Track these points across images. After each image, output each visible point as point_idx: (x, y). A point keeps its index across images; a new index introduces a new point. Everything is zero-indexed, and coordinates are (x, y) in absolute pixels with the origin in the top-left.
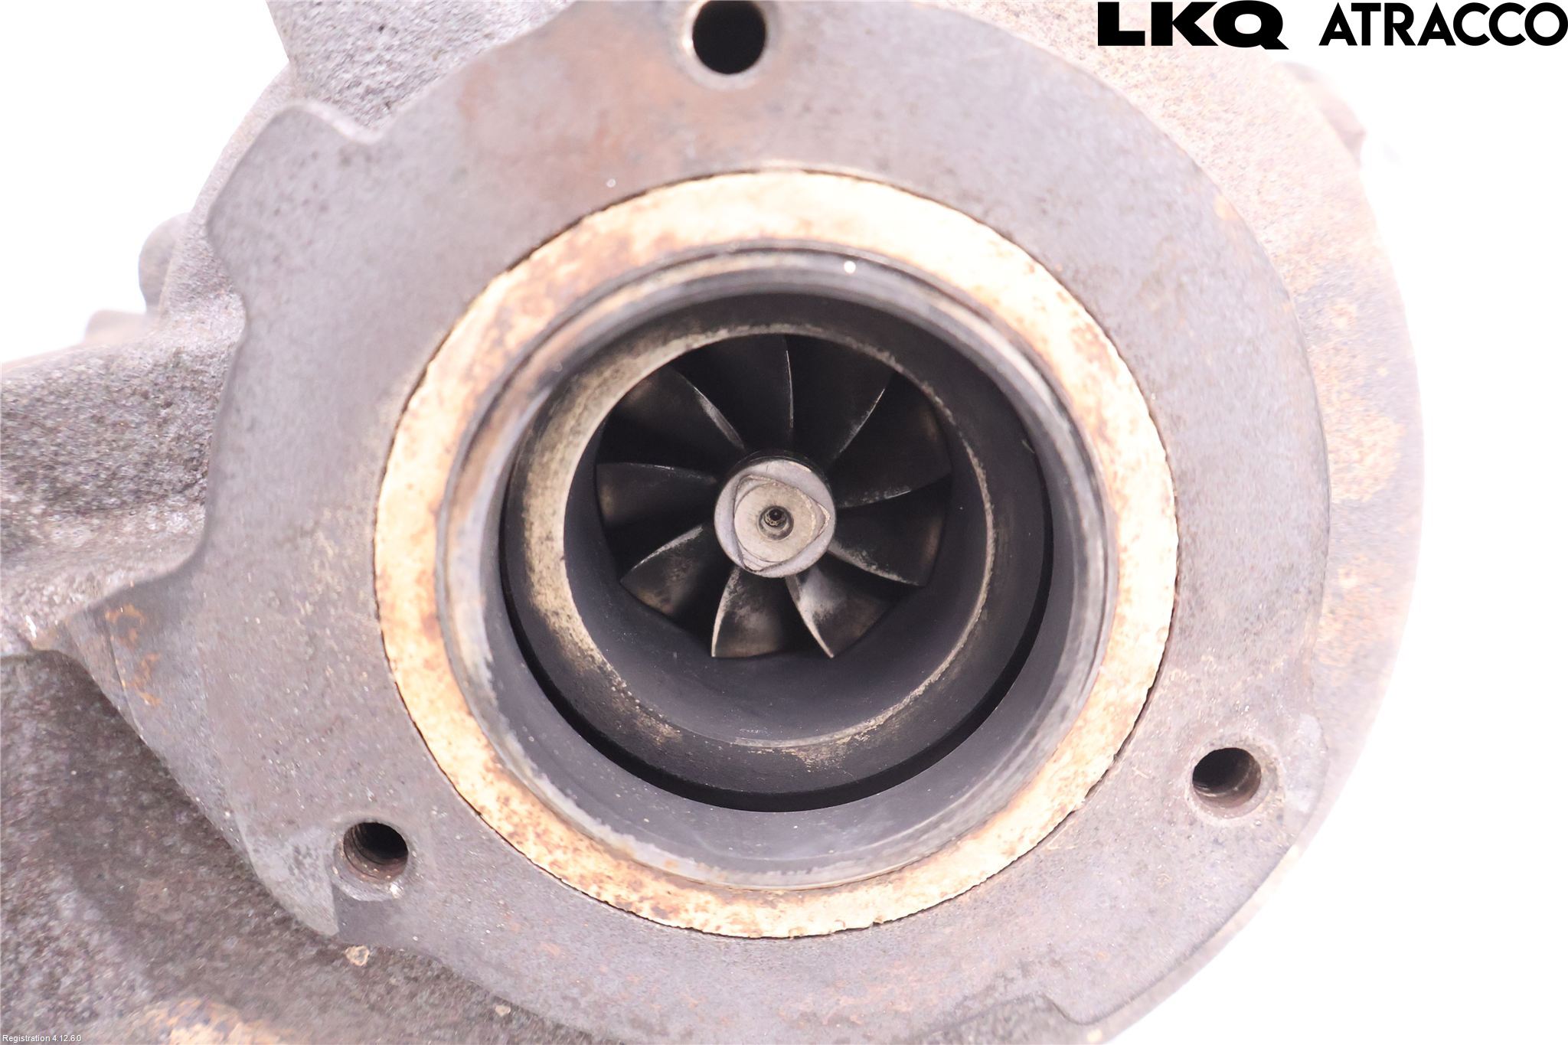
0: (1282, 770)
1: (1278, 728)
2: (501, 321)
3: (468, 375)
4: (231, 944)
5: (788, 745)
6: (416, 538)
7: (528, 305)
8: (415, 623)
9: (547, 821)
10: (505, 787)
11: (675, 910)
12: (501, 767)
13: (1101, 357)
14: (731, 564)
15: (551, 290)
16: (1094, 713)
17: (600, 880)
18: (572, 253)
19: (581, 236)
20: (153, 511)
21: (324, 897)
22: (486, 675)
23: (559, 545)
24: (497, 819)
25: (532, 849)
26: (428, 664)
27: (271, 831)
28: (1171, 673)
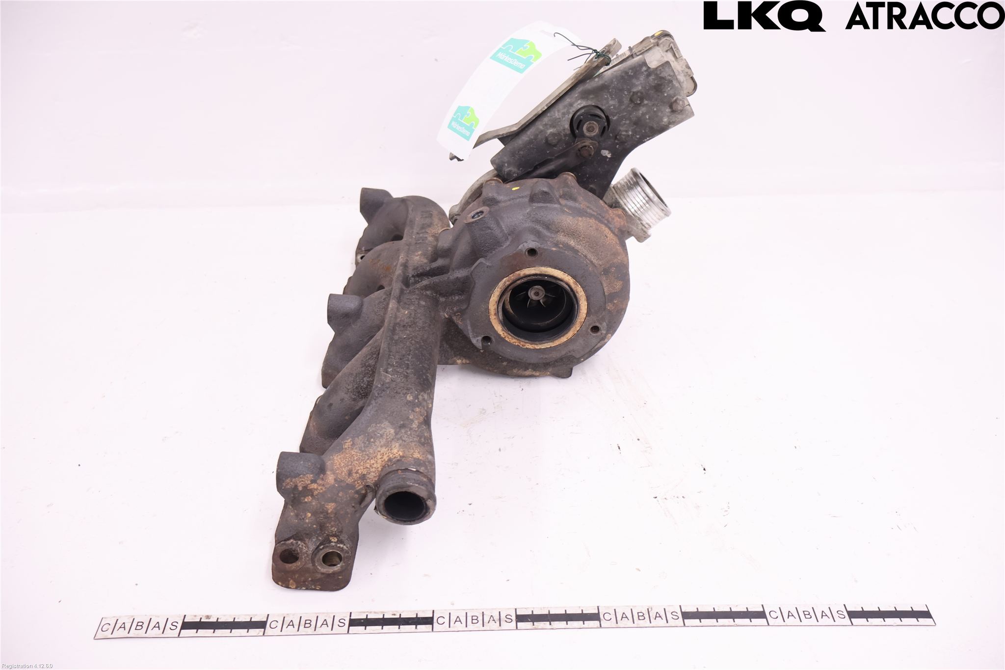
0: (602, 328)
1: (601, 324)
2: (505, 283)
3: (501, 288)
4: (465, 350)
5: (539, 324)
6: (494, 305)
7: (508, 281)
8: (493, 314)
9: (509, 336)
10: (504, 332)
11: (525, 346)
12: (503, 330)
13: (577, 284)
14: (529, 298)
15: (511, 279)
16: (578, 323)
17: (515, 342)
18: (513, 276)
19: (515, 274)
20: (453, 296)
21: (481, 345)
22: (502, 320)
23: (508, 301)
24: (502, 336)
25: (507, 339)
26: (495, 319)
27: (474, 337)
28: (587, 318)
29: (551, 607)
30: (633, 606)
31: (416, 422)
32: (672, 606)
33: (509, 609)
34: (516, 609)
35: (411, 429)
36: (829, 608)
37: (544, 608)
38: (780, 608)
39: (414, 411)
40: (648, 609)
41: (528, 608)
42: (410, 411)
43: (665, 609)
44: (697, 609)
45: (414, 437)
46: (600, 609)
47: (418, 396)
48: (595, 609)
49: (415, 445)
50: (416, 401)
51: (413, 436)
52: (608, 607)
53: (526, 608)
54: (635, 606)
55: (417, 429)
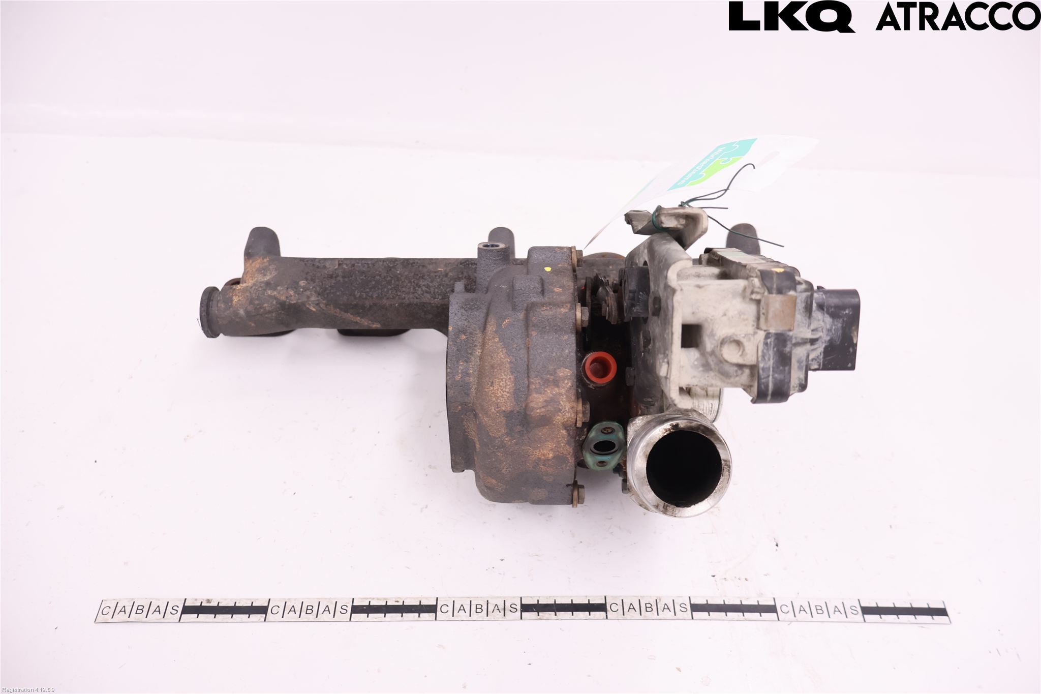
29: (557, 597)
30: (641, 596)
31: (275, 293)
32: (681, 597)
33: (514, 597)
34: (521, 598)
35: (265, 290)
36: (841, 602)
37: (550, 597)
38: (792, 602)
39: (287, 289)
40: (656, 600)
41: (534, 597)
42: (286, 286)
43: (673, 600)
44: (707, 601)
45: (255, 294)
46: (607, 599)
47: (308, 290)
48: (602, 599)
49: (247, 296)
50: (301, 290)
51: (257, 293)
52: (616, 598)
53: (531, 597)
54: (644, 596)
55: (266, 295)
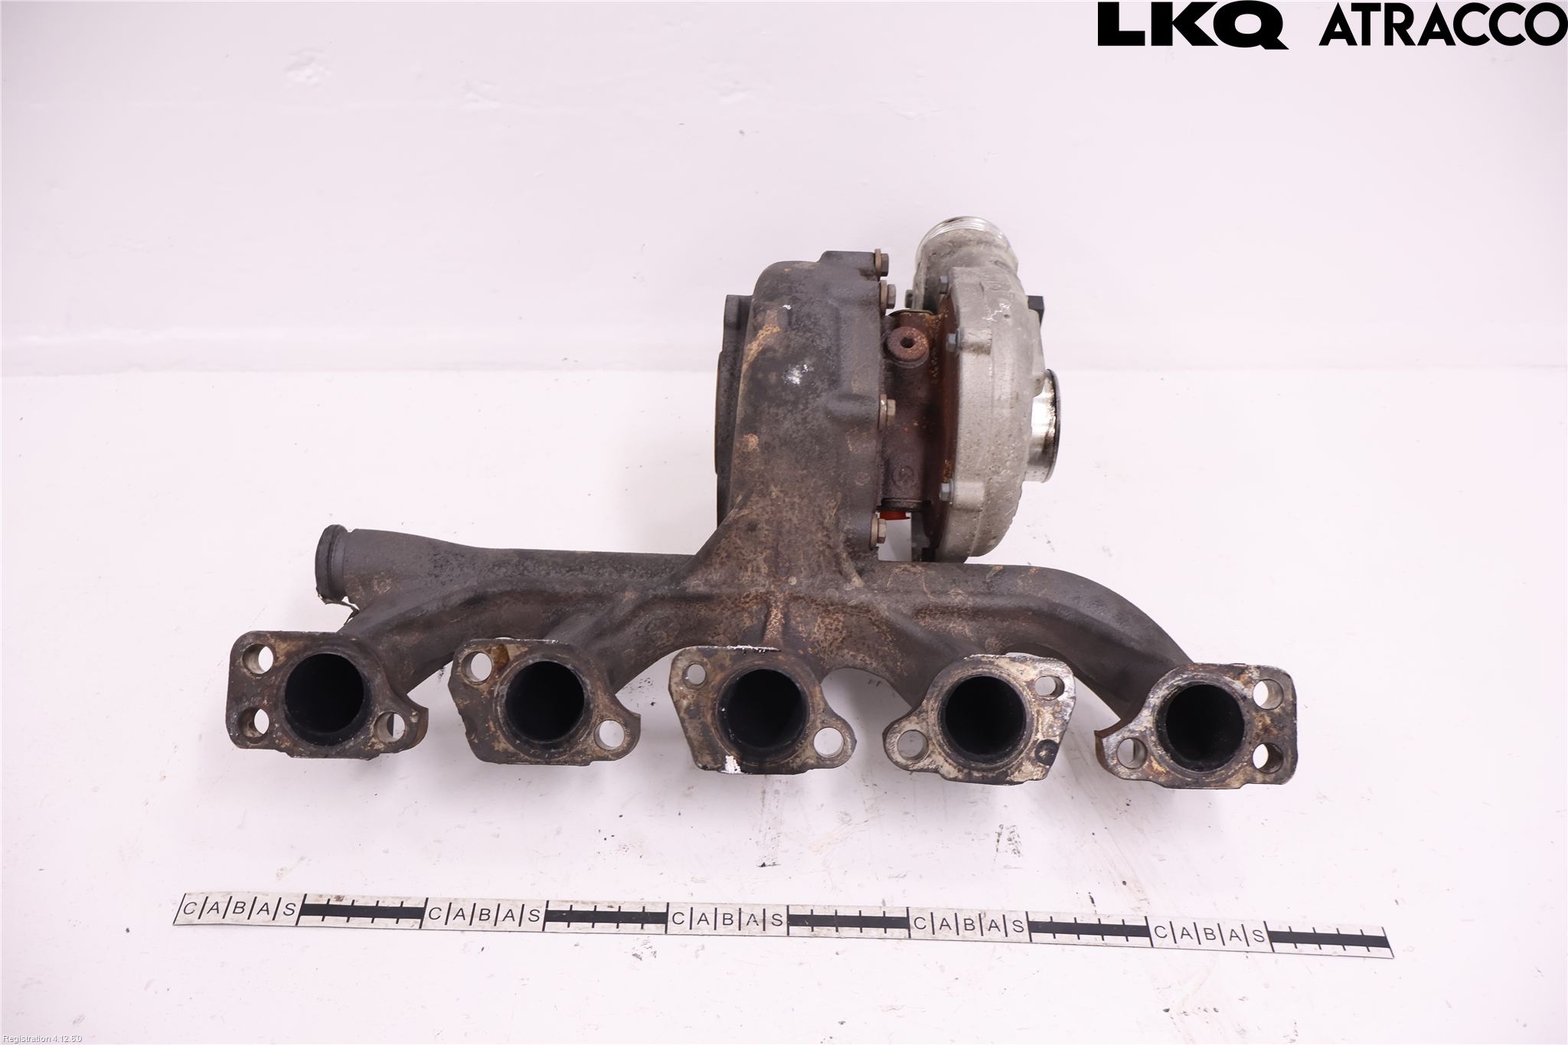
29: (839, 906)
30: (958, 909)
32: (1015, 911)
33: (778, 905)
34: (788, 907)
36: (1242, 925)
37: (829, 906)
38: (1171, 922)
40: (980, 915)
41: (806, 905)
43: (1004, 916)
44: (1051, 918)
46: (910, 911)
48: (903, 911)
52: (922, 909)
53: (802, 906)
54: (962, 910)
